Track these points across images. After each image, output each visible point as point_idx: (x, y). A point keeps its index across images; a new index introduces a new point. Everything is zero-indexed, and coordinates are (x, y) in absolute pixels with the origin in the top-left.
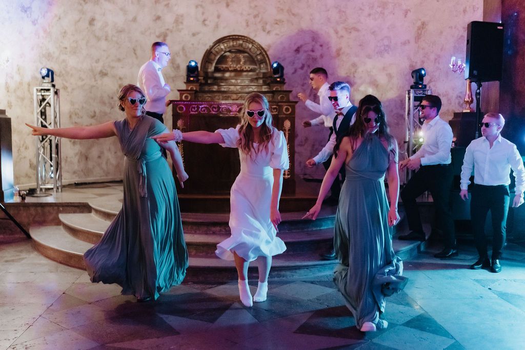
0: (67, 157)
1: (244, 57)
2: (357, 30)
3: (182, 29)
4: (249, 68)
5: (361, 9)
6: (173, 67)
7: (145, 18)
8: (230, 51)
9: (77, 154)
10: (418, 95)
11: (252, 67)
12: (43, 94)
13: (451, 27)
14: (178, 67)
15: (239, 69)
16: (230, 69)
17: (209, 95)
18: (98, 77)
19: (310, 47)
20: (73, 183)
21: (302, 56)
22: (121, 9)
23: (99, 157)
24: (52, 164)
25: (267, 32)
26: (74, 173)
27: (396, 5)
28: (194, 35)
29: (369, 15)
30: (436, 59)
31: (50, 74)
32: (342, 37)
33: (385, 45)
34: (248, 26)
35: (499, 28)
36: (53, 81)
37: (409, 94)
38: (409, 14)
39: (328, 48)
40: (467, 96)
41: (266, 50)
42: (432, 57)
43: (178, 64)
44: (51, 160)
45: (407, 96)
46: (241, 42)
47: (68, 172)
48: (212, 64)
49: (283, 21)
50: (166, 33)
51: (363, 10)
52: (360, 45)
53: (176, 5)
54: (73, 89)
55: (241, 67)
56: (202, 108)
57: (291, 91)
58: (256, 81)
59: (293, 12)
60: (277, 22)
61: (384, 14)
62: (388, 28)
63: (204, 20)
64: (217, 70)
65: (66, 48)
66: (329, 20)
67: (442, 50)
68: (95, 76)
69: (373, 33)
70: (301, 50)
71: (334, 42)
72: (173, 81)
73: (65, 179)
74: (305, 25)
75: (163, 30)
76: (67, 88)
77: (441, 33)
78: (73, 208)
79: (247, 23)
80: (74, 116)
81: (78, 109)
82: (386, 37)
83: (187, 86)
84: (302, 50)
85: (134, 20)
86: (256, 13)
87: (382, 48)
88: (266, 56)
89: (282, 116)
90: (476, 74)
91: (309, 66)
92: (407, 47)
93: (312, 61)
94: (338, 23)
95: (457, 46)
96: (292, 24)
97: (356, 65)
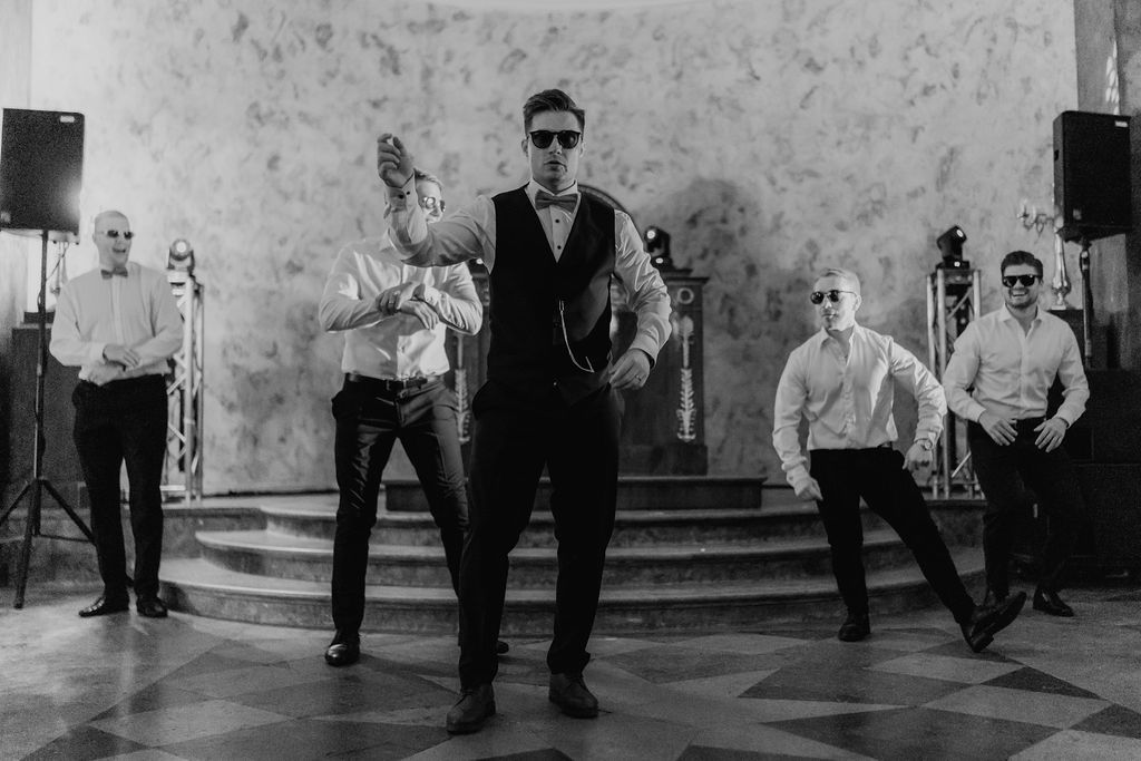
0: (214, 437)
2: (813, 174)
3: (457, 182)
5: (821, 133)
9: (236, 431)
10: (954, 282)
13: (1011, 153)
18: (283, 273)
19: (719, 214)
20: (226, 491)
21: (703, 233)
22: (334, 140)
23: (282, 440)
24: (184, 439)
25: (629, 186)
26: (230, 470)
27: (892, 119)
29: (839, 143)
30: (982, 220)
32: (784, 190)
33: (873, 202)
35: (1117, 123)
37: (934, 280)
38: (921, 135)
39: (757, 213)
40: (1058, 277)
44: (182, 431)
45: (929, 286)
47: (216, 469)
49: (662, 165)
51: (825, 135)
52: (823, 205)
53: (443, 134)
54: (231, 297)
59: (682, 145)
60: (650, 167)
61: (868, 139)
62: (879, 166)
65: (219, 212)
66: (755, 157)
67: (994, 199)
68: (277, 273)
69: (849, 179)
71: (768, 202)
73: (208, 483)
74: (705, 171)
77: (991, 165)
78: (227, 520)
80: (231, 352)
81: (240, 337)
82: (875, 184)
84: (701, 221)
85: (359, 161)
86: (606, 149)
87: (869, 207)
90: (1079, 218)
91: (717, 253)
92: (920, 201)
93: (724, 241)
94: (774, 164)
95: (1027, 188)
96: (681, 169)
97: (815, 246)
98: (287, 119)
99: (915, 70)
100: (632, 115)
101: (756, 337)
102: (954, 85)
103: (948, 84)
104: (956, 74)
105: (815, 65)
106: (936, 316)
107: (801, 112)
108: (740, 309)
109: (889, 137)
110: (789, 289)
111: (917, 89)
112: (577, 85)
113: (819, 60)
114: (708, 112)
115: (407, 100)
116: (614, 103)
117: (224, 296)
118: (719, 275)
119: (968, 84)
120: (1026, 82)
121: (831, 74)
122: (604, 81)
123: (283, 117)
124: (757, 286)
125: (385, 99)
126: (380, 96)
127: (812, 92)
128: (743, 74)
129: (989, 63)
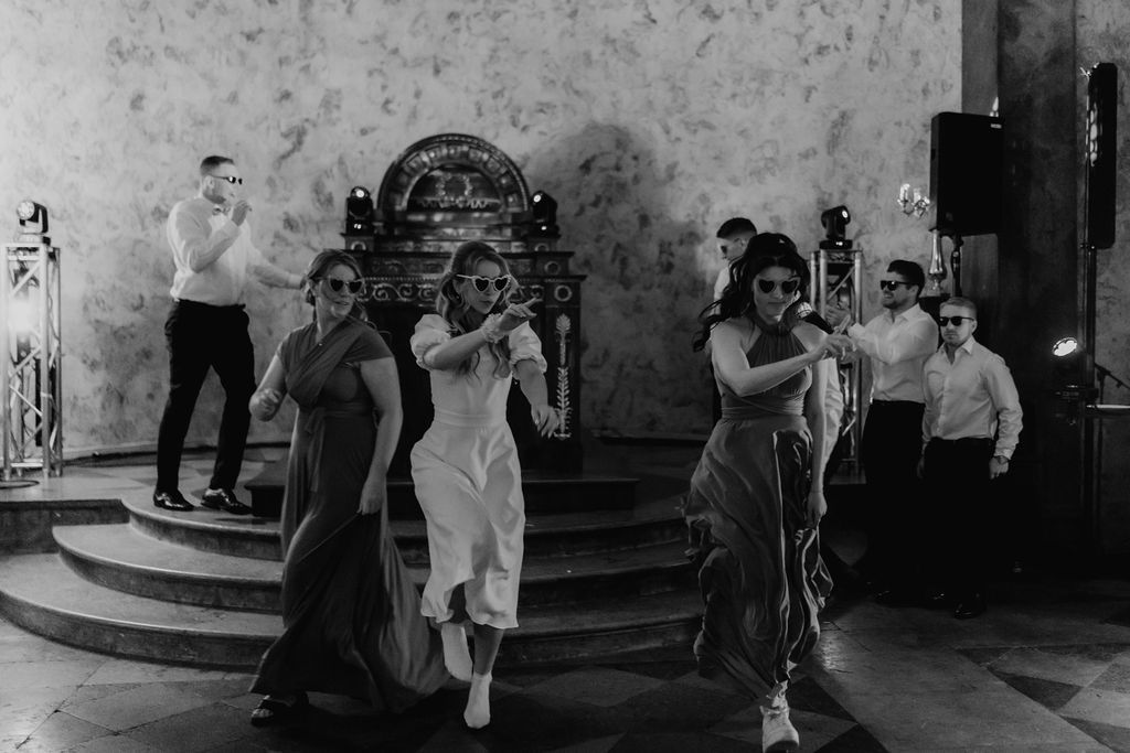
0: (75, 397)
1: (471, 181)
3: (339, 119)
4: (483, 203)
5: (716, 84)
6: (319, 200)
7: (258, 96)
8: (442, 168)
9: (100, 390)
10: (836, 262)
11: (488, 201)
12: (22, 258)
13: (899, 124)
14: (330, 200)
15: (461, 206)
16: (442, 206)
17: (396, 262)
18: (149, 220)
19: (612, 161)
20: (90, 454)
21: (596, 180)
22: (204, 76)
23: (151, 396)
24: (40, 414)
25: (521, 126)
26: (93, 431)
27: (786, 76)
28: (364, 132)
29: (734, 96)
30: (870, 188)
31: (40, 214)
32: (678, 139)
33: (766, 159)
34: (480, 114)
35: (993, 126)
36: (45, 229)
37: (817, 259)
38: (814, 95)
39: (650, 163)
40: (934, 265)
41: (518, 165)
42: (863, 183)
43: (330, 194)
44: (38, 405)
45: (813, 263)
46: (465, 148)
47: (79, 431)
48: (402, 194)
49: (555, 106)
50: (303, 127)
51: (721, 86)
52: (716, 158)
53: (324, 69)
54: (92, 248)
55: (466, 202)
56: (379, 289)
57: (571, 254)
58: (497, 231)
59: (578, 85)
60: (542, 108)
61: (763, 94)
62: (773, 123)
63: (387, 102)
64: (414, 206)
65: (77, 158)
66: (650, 103)
67: (881, 169)
68: (142, 223)
69: (743, 133)
70: (593, 165)
71: (662, 151)
72: (319, 229)
73: (70, 446)
74: (599, 116)
75: (296, 121)
76: (78, 244)
77: (880, 134)
78: (87, 512)
79: (479, 109)
80: (92, 307)
81: (103, 291)
82: (768, 141)
83: (348, 243)
84: (594, 167)
85: (233, 98)
86: (497, 87)
87: (762, 164)
88: (518, 179)
89: (551, 306)
90: (951, 219)
91: (610, 200)
92: (811, 162)
93: (616, 190)
94: (669, 112)
95: (912, 161)
96: (575, 113)
97: (708, 200)
98: (152, 54)
99: (811, 27)
100: (524, 52)
101: (647, 288)
102: (848, 49)
103: (841, 45)
104: (849, 37)
105: (712, 12)
106: (818, 294)
107: (698, 61)
108: (632, 260)
109: (783, 95)
110: (681, 242)
111: (812, 48)
112: (468, 18)
113: (716, 7)
114: (603, 54)
115: (283, 32)
116: (507, 39)
117: (84, 249)
118: (612, 224)
119: (861, 48)
120: (916, 53)
121: (728, 23)
122: (496, 16)
123: (147, 53)
124: (650, 236)
125: (261, 31)
126: (254, 28)
127: (708, 40)
128: (639, 16)
129: (881, 30)
